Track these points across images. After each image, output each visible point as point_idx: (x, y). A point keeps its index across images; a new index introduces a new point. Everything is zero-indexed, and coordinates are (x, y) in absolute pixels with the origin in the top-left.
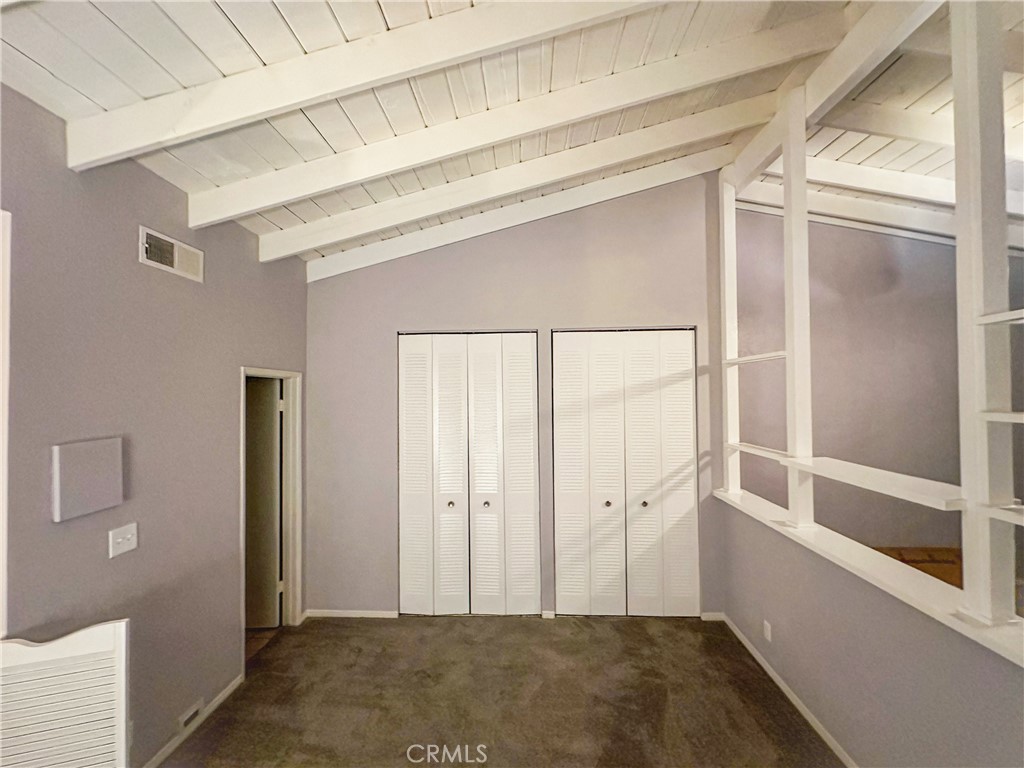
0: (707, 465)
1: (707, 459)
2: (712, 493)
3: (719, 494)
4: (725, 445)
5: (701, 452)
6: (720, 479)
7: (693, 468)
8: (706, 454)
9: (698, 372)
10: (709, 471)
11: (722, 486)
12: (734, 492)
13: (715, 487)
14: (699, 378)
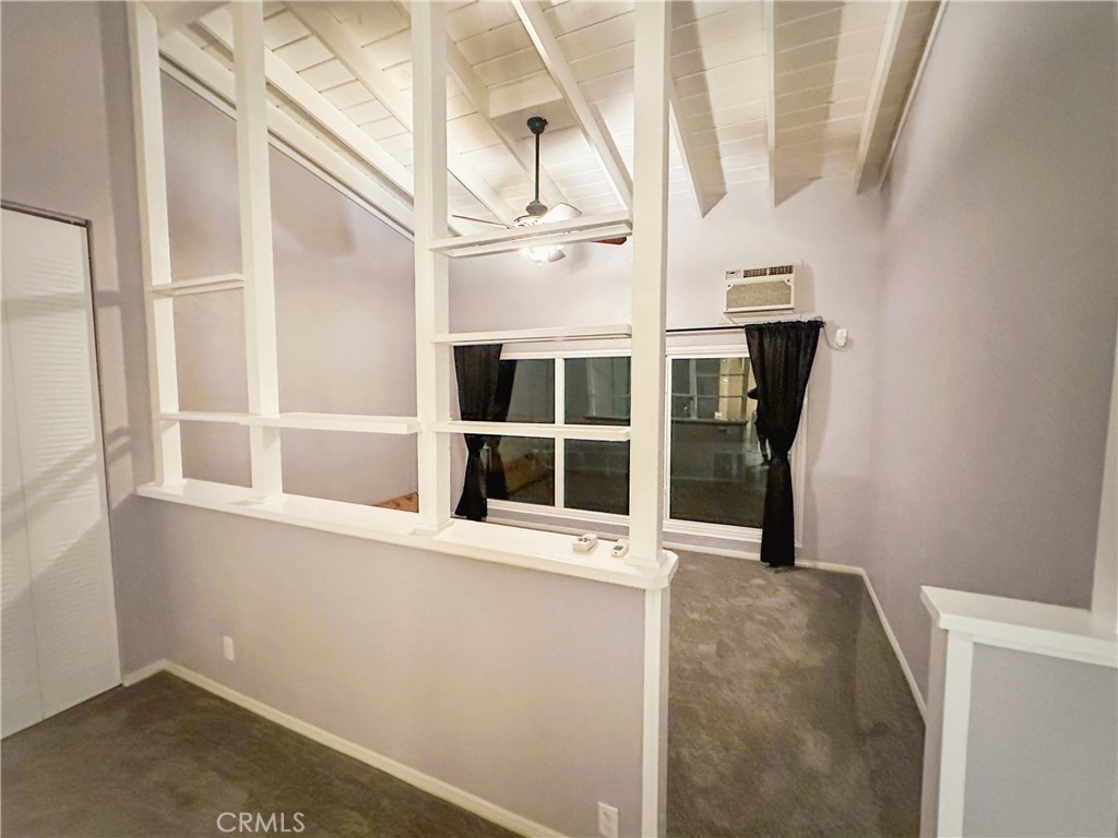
0: (122, 451)
1: (124, 440)
2: (135, 490)
3: (148, 490)
4: (154, 416)
5: (110, 428)
6: (147, 467)
7: (95, 458)
8: (119, 433)
9: (97, 300)
10: (127, 460)
11: (152, 478)
12: (172, 483)
13: (138, 481)
14: (100, 311)
